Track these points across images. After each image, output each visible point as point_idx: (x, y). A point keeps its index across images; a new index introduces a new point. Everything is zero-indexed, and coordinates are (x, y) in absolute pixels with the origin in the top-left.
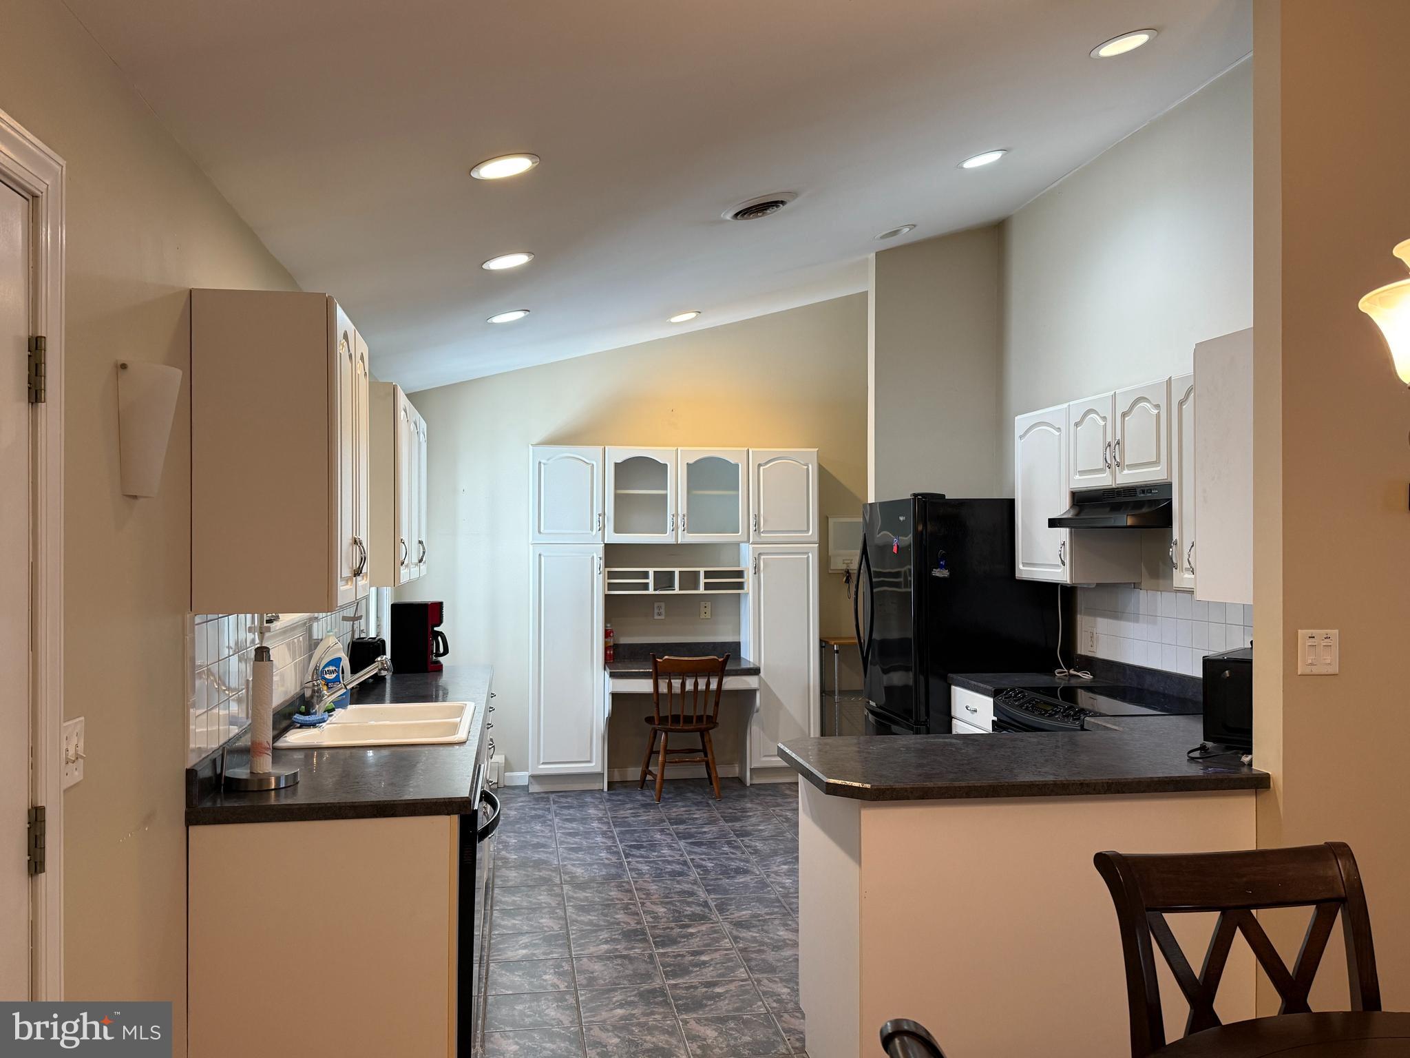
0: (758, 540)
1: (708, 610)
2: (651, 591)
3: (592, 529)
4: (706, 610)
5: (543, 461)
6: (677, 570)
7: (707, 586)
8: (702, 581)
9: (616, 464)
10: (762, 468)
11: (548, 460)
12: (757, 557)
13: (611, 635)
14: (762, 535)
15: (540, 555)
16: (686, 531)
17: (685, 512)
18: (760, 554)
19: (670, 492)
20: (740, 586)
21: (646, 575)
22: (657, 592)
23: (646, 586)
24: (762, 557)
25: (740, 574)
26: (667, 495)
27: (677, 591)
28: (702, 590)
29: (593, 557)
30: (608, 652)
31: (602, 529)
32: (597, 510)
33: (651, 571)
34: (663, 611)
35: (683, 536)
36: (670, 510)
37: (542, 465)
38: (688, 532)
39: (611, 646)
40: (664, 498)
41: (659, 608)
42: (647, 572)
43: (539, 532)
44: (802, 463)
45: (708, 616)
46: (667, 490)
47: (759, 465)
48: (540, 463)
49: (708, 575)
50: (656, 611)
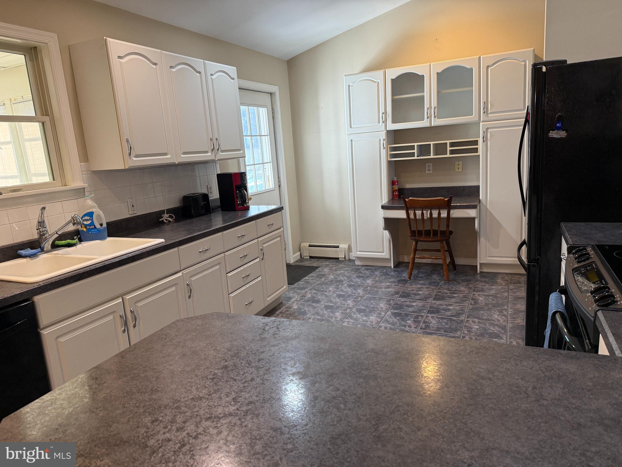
0: (486, 119)
1: (460, 166)
2: (416, 158)
3: (379, 122)
4: (458, 166)
5: (351, 84)
6: (432, 143)
7: (452, 152)
8: (449, 149)
9: (392, 80)
10: (489, 68)
11: (353, 83)
12: (485, 130)
13: (396, 183)
14: (489, 115)
15: (352, 140)
16: (436, 118)
17: (436, 105)
18: (487, 129)
19: (426, 94)
20: (476, 150)
21: (412, 148)
22: (419, 158)
23: (413, 155)
24: (489, 130)
25: (476, 143)
26: (424, 96)
27: (432, 156)
28: (448, 155)
29: (380, 139)
30: (395, 193)
31: (385, 122)
32: (382, 110)
33: (416, 144)
34: (431, 168)
35: (435, 121)
36: (426, 105)
37: (351, 87)
38: (438, 118)
39: (396, 190)
40: (422, 99)
41: (429, 166)
42: (414, 146)
43: (351, 127)
44: (521, 60)
45: (460, 170)
46: (424, 92)
47: (488, 67)
48: (349, 86)
49: (452, 145)
50: (427, 168)
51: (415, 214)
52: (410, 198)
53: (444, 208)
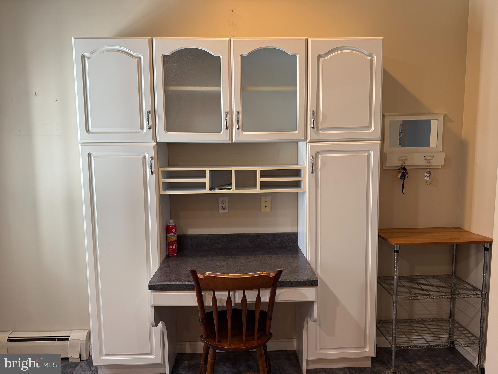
0: (316, 138)
1: (268, 204)
2: (207, 191)
3: (142, 127)
4: (266, 204)
5: (87, 55)
6: (233, 169)
7: (264, 185)
8: (259, 180)
9: (164, 57)
10: (322, 60)
11: (92, 53)
12: (314, 155)
13: (174, 230)
14: (320, 132)
15: (89, 155)
16: (240, 130)
17: (239, 109)
18: (318, 153)
19: (223, 89)
20: (297, 184)
21: (202, 174)
22: (213, 192)
23: (203, 186)
24: (320, 155)
25: (297, 173)
26: (220, 92)
27: (233, 190)
28: (258, 190)
29: (145, 157)
30: (171, 247)
31: (153, 127)
32: (147, 106)
33: (207, 170)
34: (227, 205)
35: (238, 134)
36: (224, 107)
37: (86, 60)
38: (244, 131)
39: (173, 242)
40: (217, 97)
41: (223, 202)
42: (205, 172)
43: (87, 130)
44: (366, 53)
45: (268, 209)
46: (219, 85)
47: (319, 57)
48: (83, 57)
49: (264, 174)
50: (220, 205)
51: (214, 299)
52: (207, 274)
53: (265, 287)
